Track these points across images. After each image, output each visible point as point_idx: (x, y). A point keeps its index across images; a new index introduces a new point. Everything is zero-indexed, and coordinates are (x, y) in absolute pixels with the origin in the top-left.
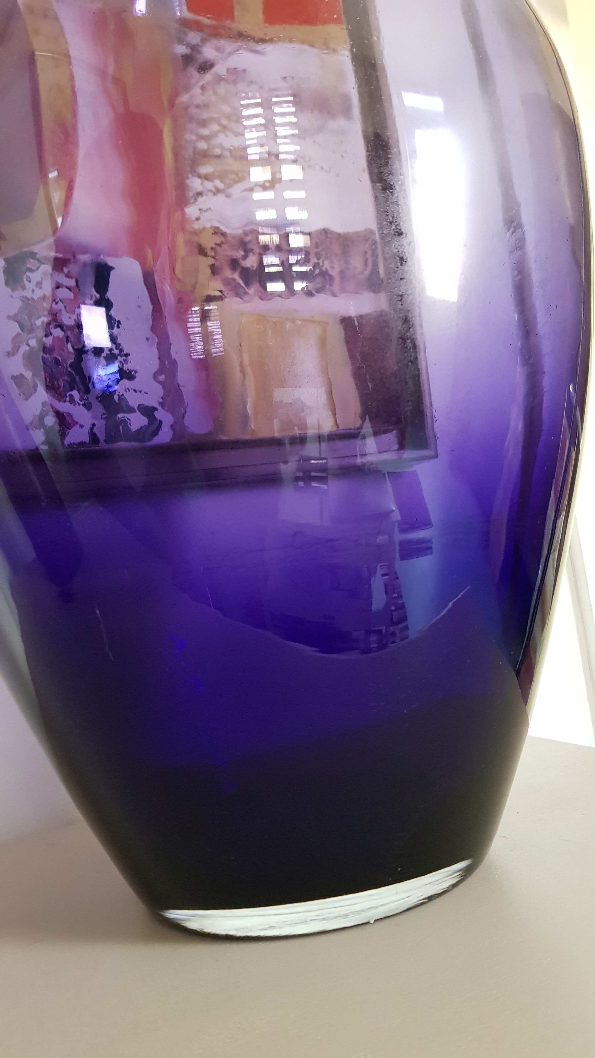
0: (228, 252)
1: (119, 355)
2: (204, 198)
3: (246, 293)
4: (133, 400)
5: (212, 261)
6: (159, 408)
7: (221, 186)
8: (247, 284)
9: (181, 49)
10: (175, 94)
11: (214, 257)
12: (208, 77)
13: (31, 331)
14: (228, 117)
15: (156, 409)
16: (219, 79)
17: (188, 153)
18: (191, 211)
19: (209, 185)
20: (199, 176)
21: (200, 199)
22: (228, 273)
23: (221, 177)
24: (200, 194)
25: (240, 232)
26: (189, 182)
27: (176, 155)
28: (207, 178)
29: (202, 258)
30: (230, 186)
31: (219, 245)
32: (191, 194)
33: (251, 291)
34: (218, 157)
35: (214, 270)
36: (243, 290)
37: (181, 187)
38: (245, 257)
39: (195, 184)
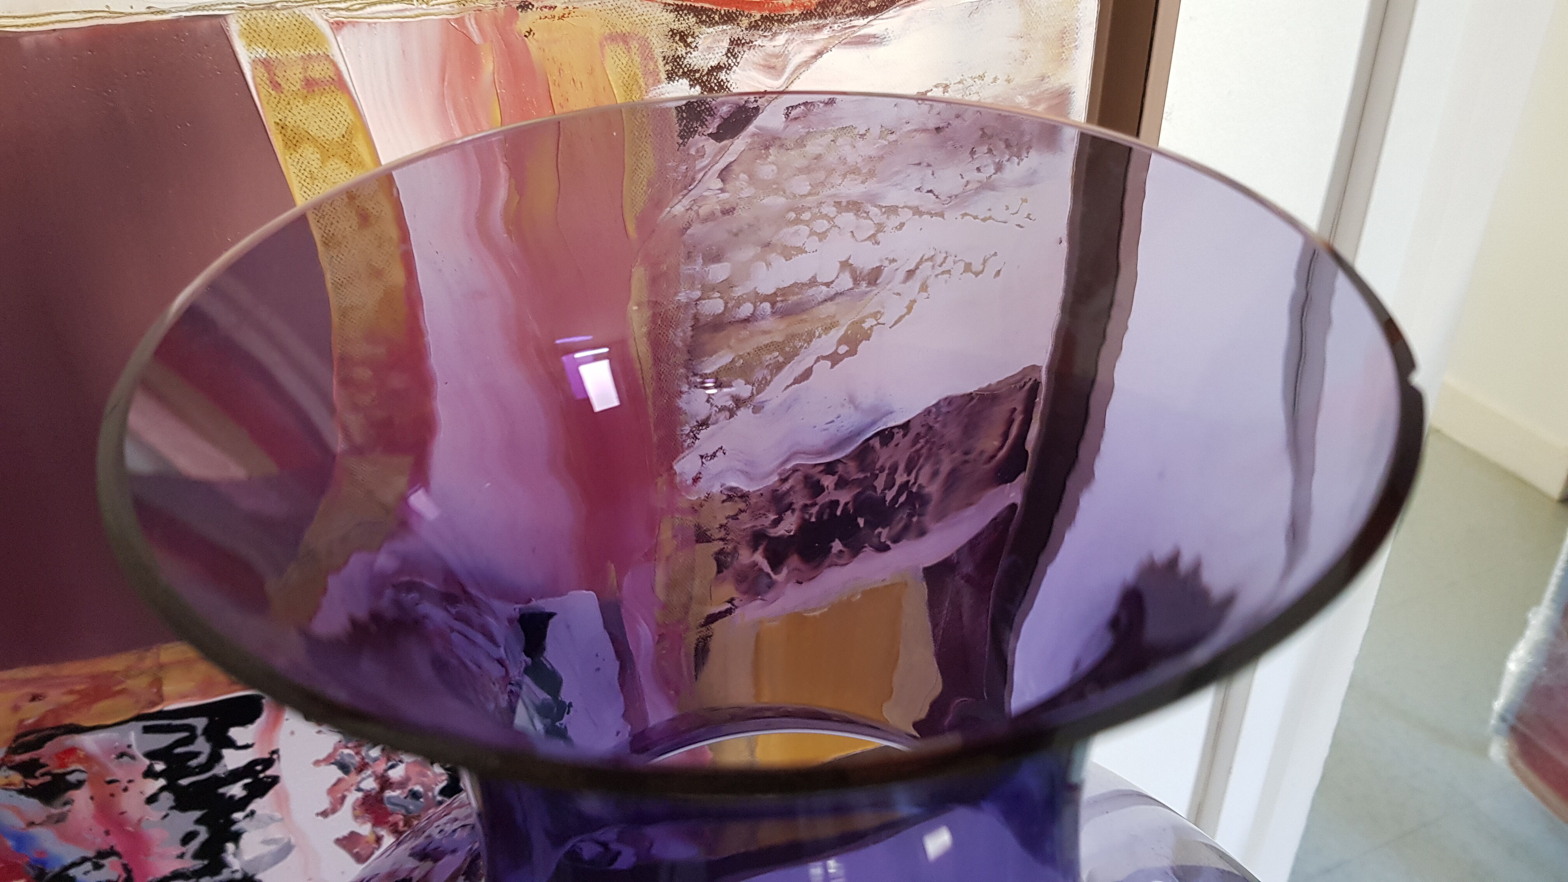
0: (747, 523)
2: (711, 427)
3: (772, 584)
7: (746, 390)
8: (778, 564)
9: (679, 92)
11: (723, 540)
12: (740, 143)
13: (362, 768)
18: (684, 465)
19: (721, 397)
20: (704, 382)
21: (703, 435)
22: (742, 559)
23: (747, 372)
24: (703, 423)
25: (771, 479)
26: (682, 403)
27: (657, 346)
28: (717, 382)
29: (701, 548)
30: (762, 385)
31: (733, 516)
32: (687, 428)
33: (782, 576)
35: (722, 561)
38: (777, 522)
39: (695, 404)
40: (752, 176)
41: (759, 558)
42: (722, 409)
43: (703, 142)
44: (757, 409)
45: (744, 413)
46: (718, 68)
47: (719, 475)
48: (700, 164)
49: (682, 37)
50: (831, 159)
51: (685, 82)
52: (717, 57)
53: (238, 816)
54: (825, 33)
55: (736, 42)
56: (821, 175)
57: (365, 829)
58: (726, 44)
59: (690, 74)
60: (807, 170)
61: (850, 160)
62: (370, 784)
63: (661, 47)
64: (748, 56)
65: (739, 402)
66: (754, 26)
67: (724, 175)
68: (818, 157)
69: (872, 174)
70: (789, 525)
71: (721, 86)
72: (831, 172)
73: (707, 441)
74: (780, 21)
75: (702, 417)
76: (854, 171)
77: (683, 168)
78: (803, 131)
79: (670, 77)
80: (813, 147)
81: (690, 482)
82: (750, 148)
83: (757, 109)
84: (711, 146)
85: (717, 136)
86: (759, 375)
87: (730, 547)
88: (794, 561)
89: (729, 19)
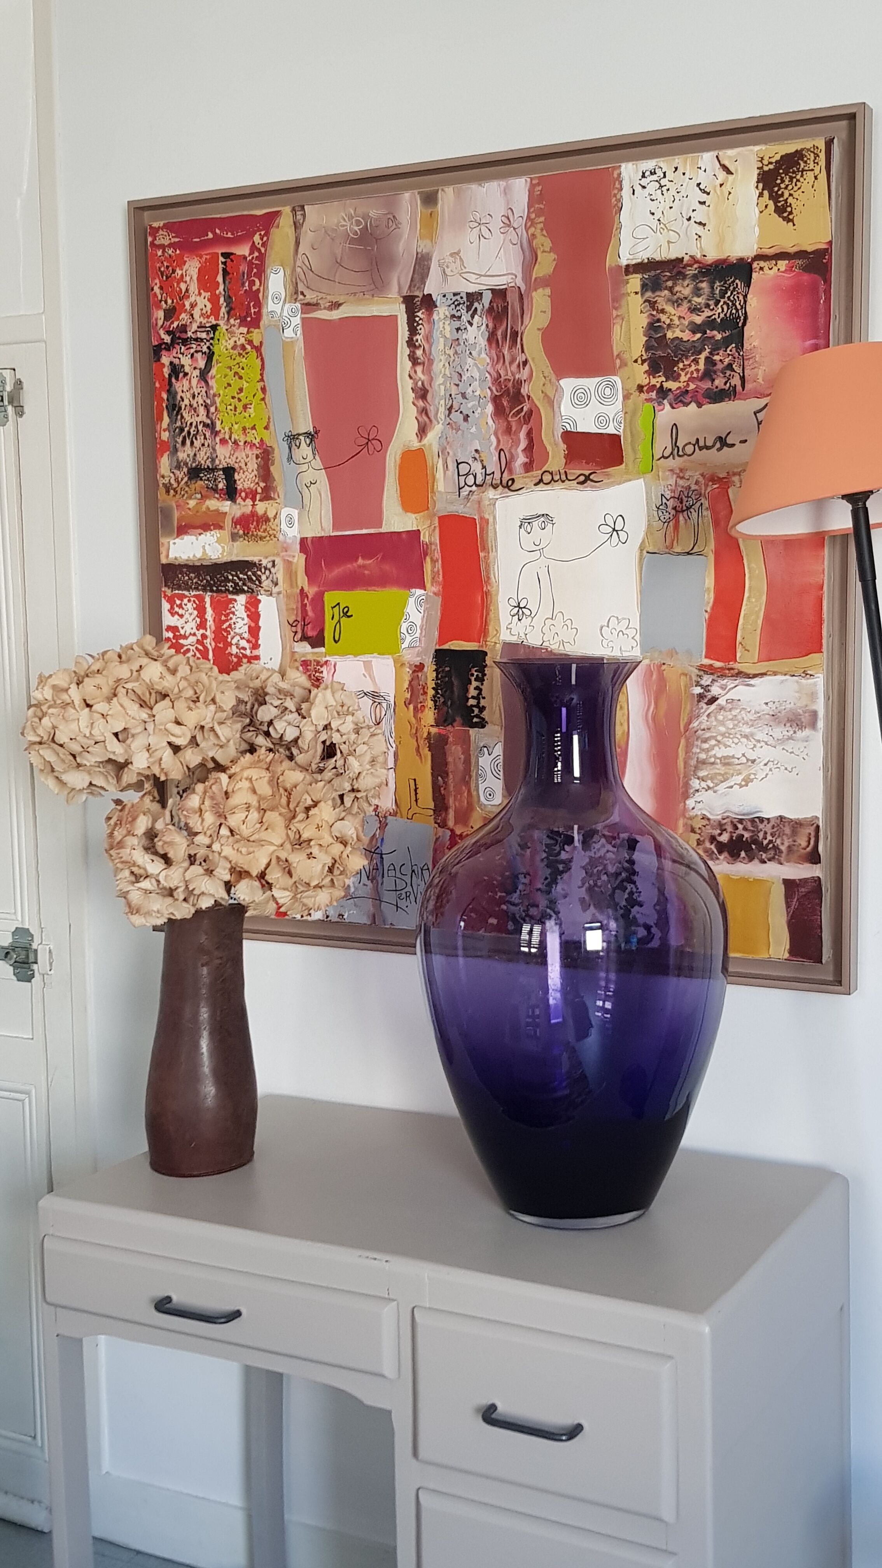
0: (709, 831)
1: (637, 892)
2: (700, 793)
3: (718, 859)
4: (641, 921)
5: (698, 836)
6: (654, 926)
7: (711, 785)
8: (720, 852)
9: (698, 690)
10: (690, 722)
11: (700, 834)
12: (713, 707)
13: (591, 876)
14: (723, 735)
15: (652, 927)
16: (721, 708)
17: (693, 762)
18: (690, 803)
19: (704, 784)
20: (698, 778)
21: (697, 794)
22: (707, 844)
23: (712, 779)
24: (697, 791)
25: (719, 817)
26: (691, 782)
27: (685, 763)
28: (703, 779)
29: (693, 834)
30: (717, 785)
31: (704, 826)
32: (692, 791)
33: (722, 857)
34: (713, 763)
35: (699, 842)
36: (715, 856)
37: (687, 785)
38: (720, 835)
39: (695, 783)
40: (716, 719)
41: (713, 847)
42: (703, 788)
43: (702, 704)
44: (715, 792)
45: (710, 792)
46: (708, 686)
47: (701, 809)
48: (702, 711)
49: (700, 676)
50: (739, 717)
51: (699, 688)
52: (708, 683)
53: (559, 877)
54: (737, 681)
55: (713, 680)
56: (736, 722)
57: (587, 898)
58: (710, 680)
59: (701, 686)
60: (731, 720)
61: (745, 719)
62: (591, 882)
63: (694, 678)
64: (716, 684)
65: (709, 788)
66: (719, 677)
67: (708, 716)
68: (735, 716)
69: (752, 725)
70: (724, 838)
71: (709, 691)
72: (740, 722)
73: (698, 797)
74: (725, 676)
75: (697, 788)
76: (747, 724)
77: (697, 711)
78: (731, 707)
79: (696, 686)
80: (734, 713)
81: (691, 808)
82: (716, 709)
83: (718, 698)
84: (705, 706)
85: (707, 704)
86: (716, 781)
87: (702, 839)
88: (725, 854)
89: (712, 674)
